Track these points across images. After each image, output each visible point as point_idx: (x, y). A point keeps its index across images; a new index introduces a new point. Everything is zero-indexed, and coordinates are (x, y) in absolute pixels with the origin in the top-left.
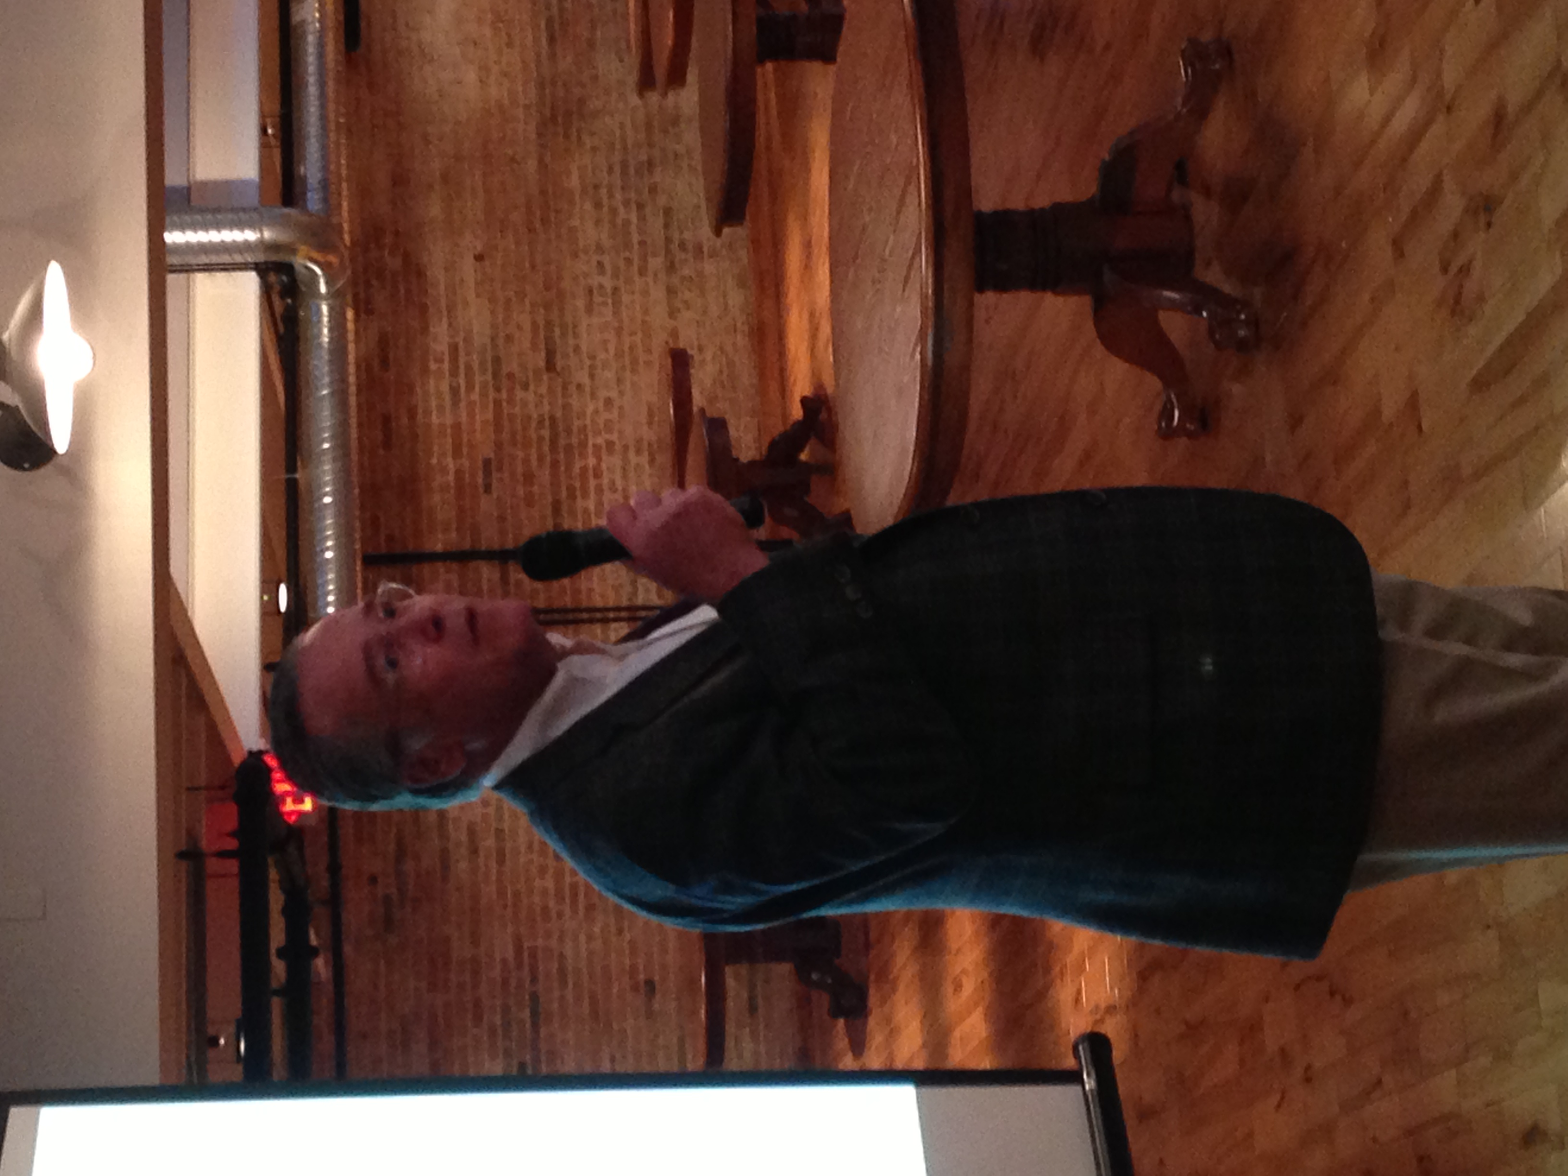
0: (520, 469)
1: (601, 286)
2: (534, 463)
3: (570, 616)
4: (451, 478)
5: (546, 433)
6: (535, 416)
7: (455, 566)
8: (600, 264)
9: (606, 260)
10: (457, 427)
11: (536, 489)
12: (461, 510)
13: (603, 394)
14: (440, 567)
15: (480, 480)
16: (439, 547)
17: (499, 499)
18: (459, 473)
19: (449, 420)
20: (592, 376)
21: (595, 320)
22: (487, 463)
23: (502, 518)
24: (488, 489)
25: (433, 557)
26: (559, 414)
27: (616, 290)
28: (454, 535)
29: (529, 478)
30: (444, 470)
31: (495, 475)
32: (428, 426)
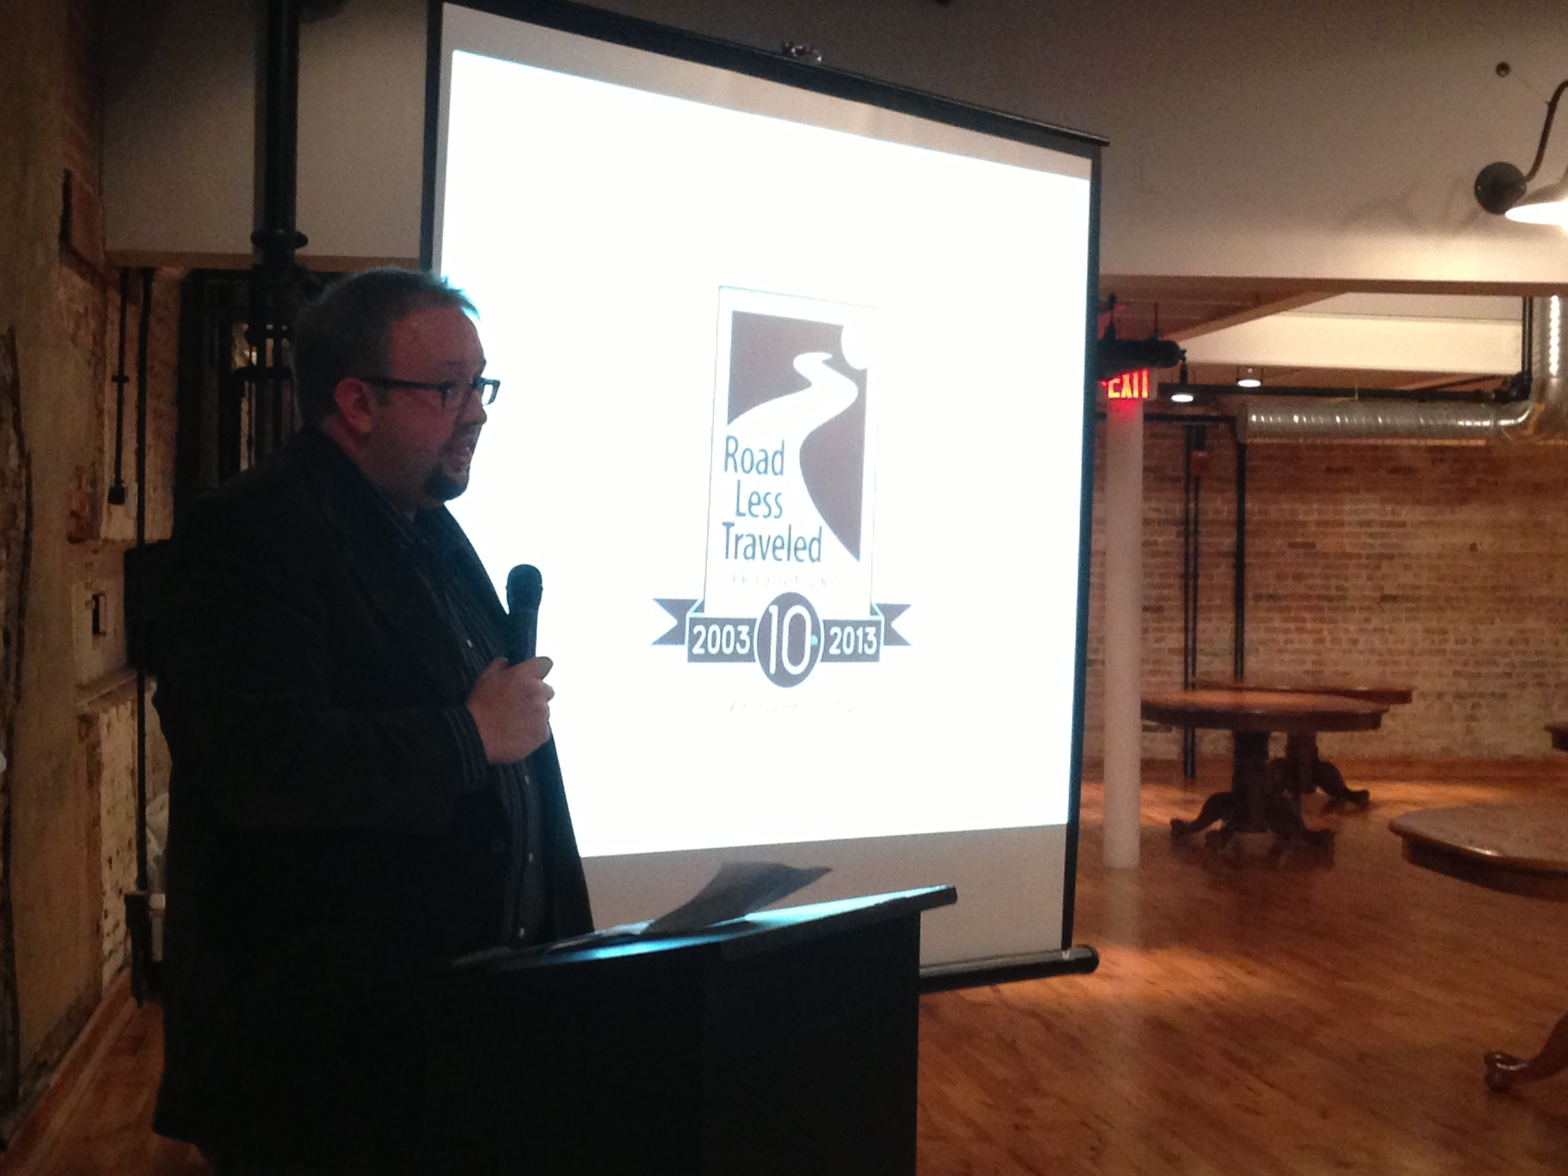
0: (1307, 571)
1: (1446, 641)
2: (1310, 582)
3: (1191, 605)
4: (1301, 517)
5: (1333, 592)
6: (1347, 585)
7: (1233, 517)
8: (1465, 641)
9: (1468, 646)
10: (1342, 524)
11: (1290, 582)
12: (1278, 524)
13: (1362, 639)
14: (1233, 506)
15: (1300, 540)
16: (1249, 506)
17: (1284, 553)
18: (1304, 524)
19: (1347, 518)
20: (1375, 630)
21: (1420, 636)
22: (1313, 545)
23: (1267, 554)
24: (1291, 545)
25: (1241, 502)
26: (1348, 603)
27: (1443, 652)
28: (1257, 518)
29: (1298, 577)
30: (1306, 513)
31: (1301, 551)
32: (1342, 503)
